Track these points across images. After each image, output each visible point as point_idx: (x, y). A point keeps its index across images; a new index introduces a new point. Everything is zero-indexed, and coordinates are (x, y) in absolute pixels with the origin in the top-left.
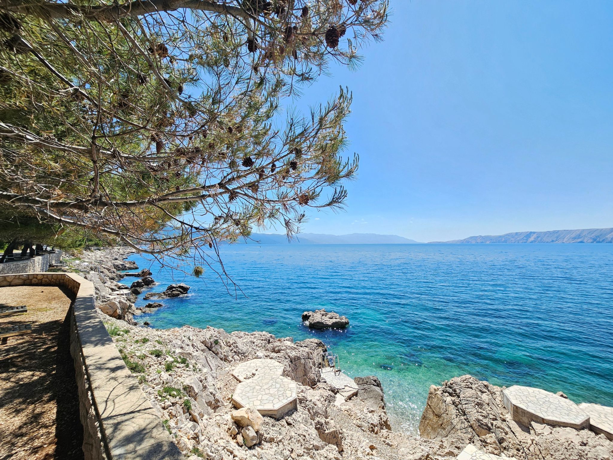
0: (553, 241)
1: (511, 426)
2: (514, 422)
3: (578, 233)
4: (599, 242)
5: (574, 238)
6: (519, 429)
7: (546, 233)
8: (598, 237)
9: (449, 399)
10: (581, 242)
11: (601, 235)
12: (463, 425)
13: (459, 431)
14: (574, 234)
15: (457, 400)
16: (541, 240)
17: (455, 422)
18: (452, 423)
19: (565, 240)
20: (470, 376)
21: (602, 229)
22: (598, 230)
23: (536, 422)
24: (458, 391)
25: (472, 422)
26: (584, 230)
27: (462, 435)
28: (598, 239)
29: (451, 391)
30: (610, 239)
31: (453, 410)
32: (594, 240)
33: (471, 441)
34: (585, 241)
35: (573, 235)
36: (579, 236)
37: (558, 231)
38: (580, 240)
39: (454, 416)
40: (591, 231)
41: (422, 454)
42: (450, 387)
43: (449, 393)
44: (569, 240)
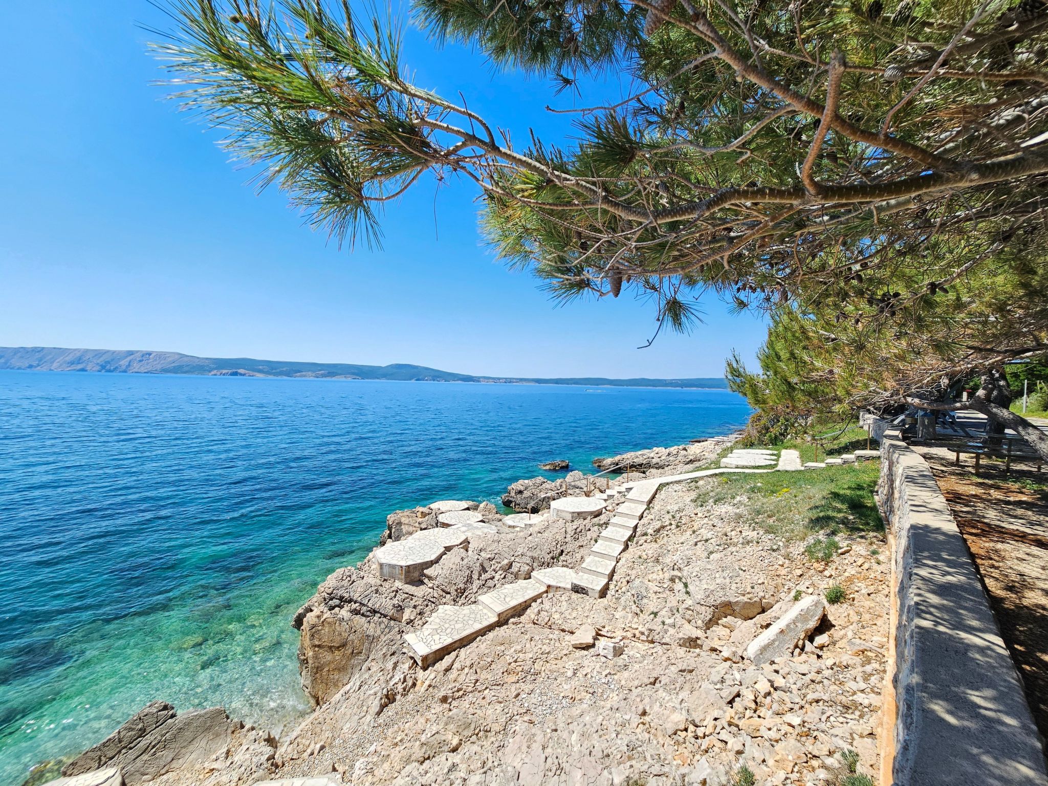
0: (31, 366)
1: (407, 591)
2: (406, 586)
3: (78, 354)
4: (109, 371)
5: (72, 363)
6: (414, 588)
7: (17, 351)
8: (109, 362)
9: (344, 613)
10: (83, 370)
11: (112, 360)
12: (383, 626)
13: (382, 636)
14: (71, 356)
15: (354, 606)
16: (6, 363)
17: (371, 632)
18: (368, 636)
19: (55, 365)
20: (343, 569)
21: (114, 352)
22: (108, 351)
23: (427, 568)
24: (346, 595)
25: (391, 614)
26: (87, 351)
27: (389, 636)
28: (108, 367)
29: (337, 602)
30: (124, 367)
31: (359, 620)
32: (103, 367)
33: (401, 632)
34: (88, 368)
35: (68, 359)
36: (79, 360)
37: (43, 348)
38: (80, 367)
39: (366, 625)
40: (99, 353)
41: (378, 698)
42: (331, 599)
43: (338, 606)
44: (61, 365)
